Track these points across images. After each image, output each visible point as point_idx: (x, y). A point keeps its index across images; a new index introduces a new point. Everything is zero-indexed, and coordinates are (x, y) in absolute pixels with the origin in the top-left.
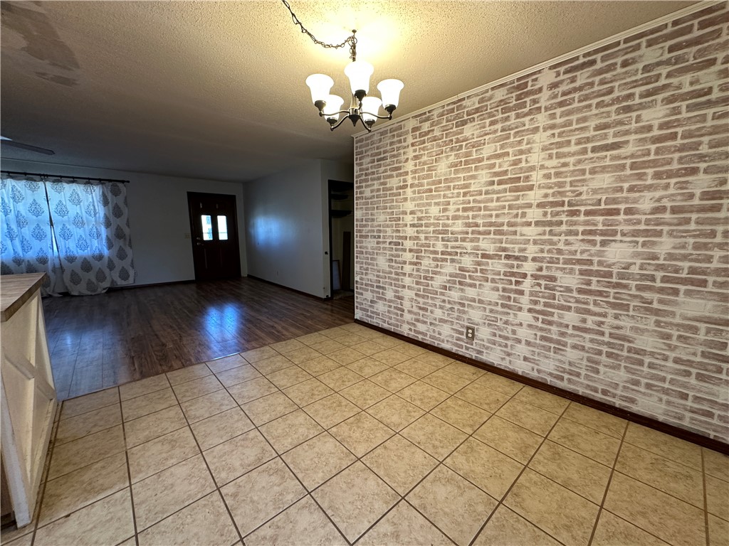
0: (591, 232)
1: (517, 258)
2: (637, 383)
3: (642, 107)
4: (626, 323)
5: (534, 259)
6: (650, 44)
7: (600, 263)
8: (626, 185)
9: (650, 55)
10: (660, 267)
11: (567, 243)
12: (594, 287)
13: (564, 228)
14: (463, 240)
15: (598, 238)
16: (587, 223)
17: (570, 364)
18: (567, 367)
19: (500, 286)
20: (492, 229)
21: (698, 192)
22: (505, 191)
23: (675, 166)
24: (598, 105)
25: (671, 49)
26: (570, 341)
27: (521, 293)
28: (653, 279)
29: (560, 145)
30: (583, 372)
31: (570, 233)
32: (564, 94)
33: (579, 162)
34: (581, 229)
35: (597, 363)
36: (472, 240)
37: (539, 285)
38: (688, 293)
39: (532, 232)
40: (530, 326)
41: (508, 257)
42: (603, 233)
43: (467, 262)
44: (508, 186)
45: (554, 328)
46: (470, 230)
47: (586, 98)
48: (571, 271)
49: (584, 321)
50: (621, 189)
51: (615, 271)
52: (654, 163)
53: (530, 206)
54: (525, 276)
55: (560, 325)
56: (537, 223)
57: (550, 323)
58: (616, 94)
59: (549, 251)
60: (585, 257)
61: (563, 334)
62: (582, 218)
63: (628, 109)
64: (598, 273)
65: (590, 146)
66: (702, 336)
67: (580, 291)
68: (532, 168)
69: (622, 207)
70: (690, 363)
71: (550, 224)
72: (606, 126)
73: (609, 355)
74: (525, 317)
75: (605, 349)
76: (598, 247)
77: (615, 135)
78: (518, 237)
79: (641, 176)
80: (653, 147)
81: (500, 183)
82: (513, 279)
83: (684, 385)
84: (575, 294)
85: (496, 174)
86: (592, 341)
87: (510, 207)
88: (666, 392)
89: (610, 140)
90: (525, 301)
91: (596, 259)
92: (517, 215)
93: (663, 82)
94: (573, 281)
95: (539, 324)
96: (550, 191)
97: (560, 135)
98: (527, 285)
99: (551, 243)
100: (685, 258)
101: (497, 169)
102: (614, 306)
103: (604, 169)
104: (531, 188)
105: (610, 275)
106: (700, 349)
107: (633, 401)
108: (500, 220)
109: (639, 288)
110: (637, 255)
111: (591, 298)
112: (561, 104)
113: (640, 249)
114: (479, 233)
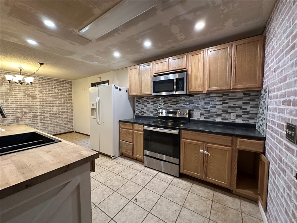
0: (50, 107)
1: (35, 112)
2: (60, 129)
3: (54, 89)
4: (58, 120)
5: (40, 112)
6: (54, 81)
7: (52, 112)
8: (54, 100)
9: (55, 82)
10: (60, 111)
11: (46, 109)
12: (52, 116)
13: (45, 106)
14: (17, 109)
15: (51, 108)
16: (49, 105)
17: (50, 130)
18: (50, 131)
19: (31, 119)
20: (27, 106)
21: (63, 101)
22: (30, 98)
23: (60, 98)
24: (48, 86)
25: (57, 83)
26: (49, 126)
27: (38, 120)
28: (60, 113)
29: (42, 91)
30: (53, 131)
31: (46, 107)
32: (41, 82)
33: (46, 95)
34: (48, 106)
35: (55, 128)
36: (20, 109)
37: (42, 117)
38: (64, 114)
39: (38, 107)
40: (41, 126)
41: (32, 112)
42: (52, 107)
43: (19, 115)
44: (30, 97)
45: (46, 125)
46: (19, 107)
47: (46, 85)
48: (48, 114)
49: (51, 122)
50: (53, 100)
51: (55, 113)
52: (57, 97)
53: (37, 102)
54: (38, 116)
55: (47, 124)
56: (39, 105)
57: (45, 124)
58: (50, 86)
59: (43, 110)
60: (50, 111)
61: (48, 125)
62: (48, 104)
63: (53, 89)
64: (52, 113)
65: (48, 93)
66: (66, 119)
67: (50, 117)
68: (37, 94)
69: (54, 103)
70: (66, 123)
71: (42, 105)
72: (50, 90)
73: (56, 126)
74: (39, 124)
75: (55, 125)
76: (52, 109)
77: (51, 92)
78: (35, 108)
79: (56, 99)
80: (57, 95)
81: (28, 96)
82: (35, 117)
83: (66, 126)
84: (49, 118)
85: (26, 94)
86: (53, 125)
87: (32, 102)
88: (64, 128)
89: (51, 93)
90: (39, 121)
91: (51, 111)
92: (34, 103)
93: (56, 86)
94: (48, 115)
95: (43, 125)
96: (41, 99)
97: (42, 89)
98: (39, 118)
99: (43, 109)
100: (63, 110)
101: (26, 93)
102: (55, 118)
103: (50, 97)
104: (37, 98)
105: (54, 113)
106: (66, 121)
107: (60, 132)
108: (29, 104)
109: (58, 115)
110: (57, 110)
111: (52, 118)
112: (41, 84)
113: (58, 109)
114: (22, 107)
